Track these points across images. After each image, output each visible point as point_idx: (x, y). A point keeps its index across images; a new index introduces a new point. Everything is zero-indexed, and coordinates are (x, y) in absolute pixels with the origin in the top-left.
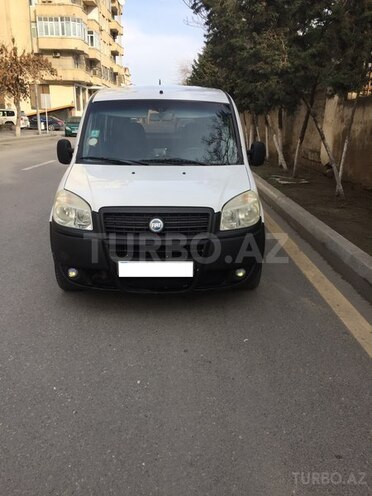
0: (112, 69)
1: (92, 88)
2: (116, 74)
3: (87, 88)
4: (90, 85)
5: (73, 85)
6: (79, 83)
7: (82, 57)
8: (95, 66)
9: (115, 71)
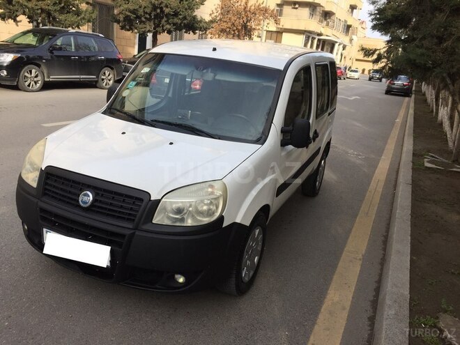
0: (346, 21)
1: (321, 37)
2: (349, 27)
3: (317, 37)
4: (320, 35)
5: (304, 34)
6: (310, 32)
7: (318, 9)
8: (330, 18)
9: (348, 23)
